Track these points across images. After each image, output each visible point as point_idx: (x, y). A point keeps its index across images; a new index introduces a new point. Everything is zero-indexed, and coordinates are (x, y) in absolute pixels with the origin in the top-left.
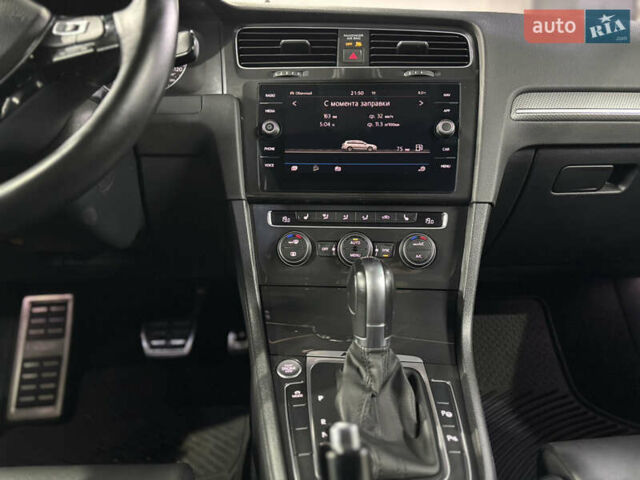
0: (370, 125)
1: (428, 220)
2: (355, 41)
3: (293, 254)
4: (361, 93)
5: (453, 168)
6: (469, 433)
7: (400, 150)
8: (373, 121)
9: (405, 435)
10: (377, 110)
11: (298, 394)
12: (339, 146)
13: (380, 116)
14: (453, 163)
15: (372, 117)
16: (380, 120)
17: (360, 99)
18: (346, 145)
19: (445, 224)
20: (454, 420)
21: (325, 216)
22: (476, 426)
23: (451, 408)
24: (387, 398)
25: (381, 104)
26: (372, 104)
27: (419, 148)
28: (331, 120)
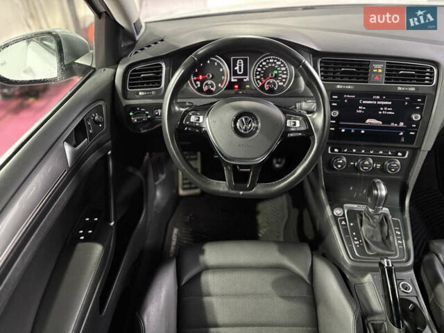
0: (380, 113)
1: (400, 154)
2: (379, 68)
3: (339, 166)
4: (378, 97)
5: (416, 134)
6: (406, 239)
7: (393, 124)
8: (382, 111)
9: (382, 238)
10: (384, 106)
11: (343, 223)
12: (364, 122)
13: (386, 109)
14: (416, 132)
15: (382, 109)
16: (385, 111)
17: (377, 100)
18: (368, 121)
19: (406, 156)
20: (401, 235)
21: (354, 151)
22: (408, 238)
23: (399, 231)
24: (378, 229)
25: (387, 103)
26: (383, 103)
27: (402, 124)
28: (362, 110)
